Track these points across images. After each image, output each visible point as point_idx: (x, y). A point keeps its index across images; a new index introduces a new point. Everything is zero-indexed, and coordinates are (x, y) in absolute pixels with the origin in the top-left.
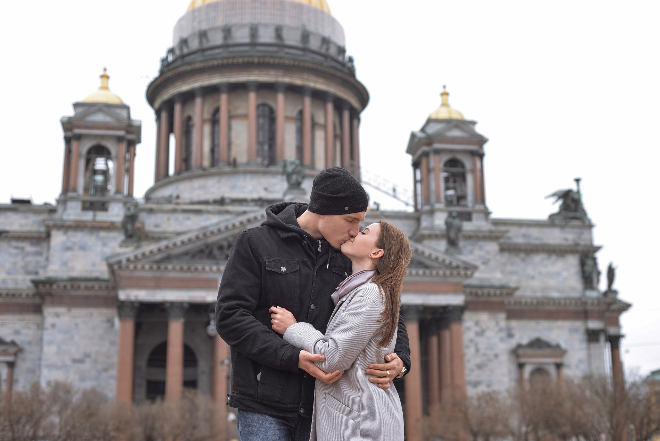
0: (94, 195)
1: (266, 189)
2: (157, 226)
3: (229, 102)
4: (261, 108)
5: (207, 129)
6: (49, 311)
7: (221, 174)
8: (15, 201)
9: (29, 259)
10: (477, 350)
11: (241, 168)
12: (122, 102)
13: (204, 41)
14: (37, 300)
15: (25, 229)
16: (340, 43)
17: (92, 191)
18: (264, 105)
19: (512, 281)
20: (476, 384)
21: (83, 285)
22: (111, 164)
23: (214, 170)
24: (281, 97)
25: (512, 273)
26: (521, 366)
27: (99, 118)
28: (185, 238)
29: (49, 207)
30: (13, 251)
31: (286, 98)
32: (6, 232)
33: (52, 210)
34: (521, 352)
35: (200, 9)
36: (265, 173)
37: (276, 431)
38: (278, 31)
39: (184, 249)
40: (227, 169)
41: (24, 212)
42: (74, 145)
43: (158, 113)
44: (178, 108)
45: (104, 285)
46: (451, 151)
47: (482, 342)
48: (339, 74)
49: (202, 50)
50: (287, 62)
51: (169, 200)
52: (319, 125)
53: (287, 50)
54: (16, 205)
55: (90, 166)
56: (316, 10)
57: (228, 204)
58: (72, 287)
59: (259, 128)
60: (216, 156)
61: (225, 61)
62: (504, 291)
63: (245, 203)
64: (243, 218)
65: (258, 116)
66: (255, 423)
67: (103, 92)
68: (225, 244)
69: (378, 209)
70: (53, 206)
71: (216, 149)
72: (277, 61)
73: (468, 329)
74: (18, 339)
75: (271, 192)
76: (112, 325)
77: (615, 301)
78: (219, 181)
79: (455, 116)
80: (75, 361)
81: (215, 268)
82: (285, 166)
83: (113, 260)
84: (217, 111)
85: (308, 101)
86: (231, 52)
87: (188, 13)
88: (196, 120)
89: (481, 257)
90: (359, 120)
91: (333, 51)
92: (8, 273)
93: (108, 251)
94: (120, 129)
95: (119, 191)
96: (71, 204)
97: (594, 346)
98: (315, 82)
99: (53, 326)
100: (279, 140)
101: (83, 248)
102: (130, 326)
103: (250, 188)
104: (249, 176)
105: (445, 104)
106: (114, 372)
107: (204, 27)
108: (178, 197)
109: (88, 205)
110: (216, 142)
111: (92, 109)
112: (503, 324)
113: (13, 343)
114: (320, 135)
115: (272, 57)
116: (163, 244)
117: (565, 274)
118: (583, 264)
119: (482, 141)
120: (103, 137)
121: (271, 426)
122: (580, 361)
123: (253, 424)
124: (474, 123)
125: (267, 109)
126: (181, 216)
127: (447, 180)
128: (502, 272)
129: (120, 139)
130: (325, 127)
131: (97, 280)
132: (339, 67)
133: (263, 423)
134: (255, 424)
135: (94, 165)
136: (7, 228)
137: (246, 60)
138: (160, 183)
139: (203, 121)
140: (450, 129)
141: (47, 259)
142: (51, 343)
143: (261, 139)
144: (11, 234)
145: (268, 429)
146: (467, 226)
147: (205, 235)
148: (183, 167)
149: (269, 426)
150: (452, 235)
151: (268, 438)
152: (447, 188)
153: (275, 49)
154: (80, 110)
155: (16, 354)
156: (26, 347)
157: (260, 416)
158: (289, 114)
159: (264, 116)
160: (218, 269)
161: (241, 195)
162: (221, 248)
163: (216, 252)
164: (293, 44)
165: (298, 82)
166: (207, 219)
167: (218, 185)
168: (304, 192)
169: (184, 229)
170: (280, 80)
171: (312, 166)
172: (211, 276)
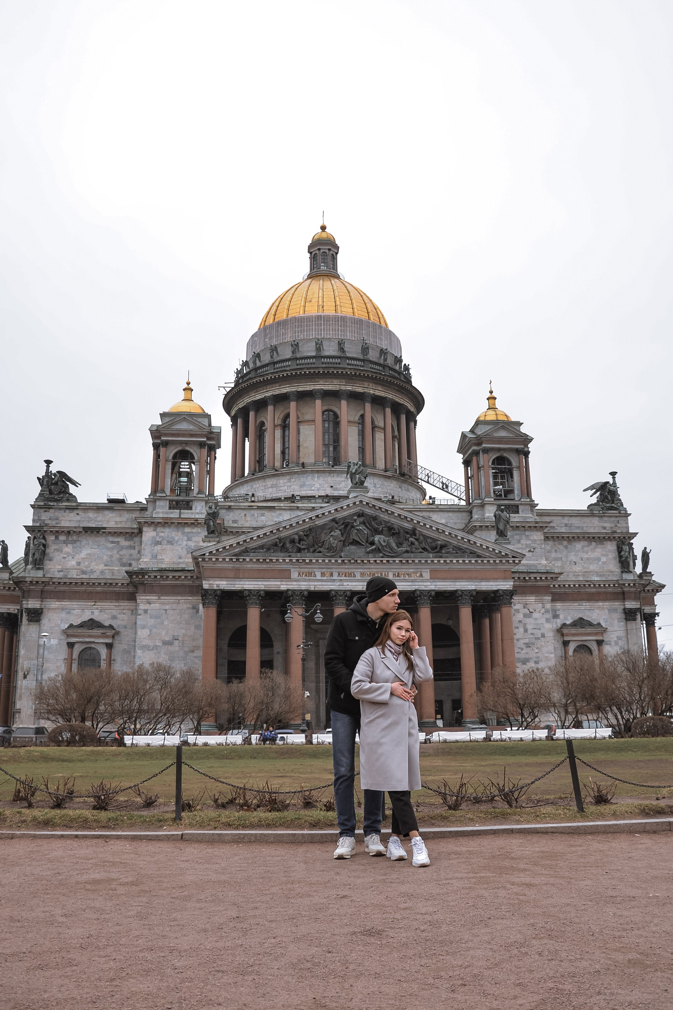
0: (180, 495)
1: (332, 487)
2: (235, 522)
3: (297, 409)
4: (326, 413)
5: (278, 433)
6: (141, 598)
7: (291, 473)
8: (110, 501)
9: (123, 552)
10: (526, 631)
11: (309, 469)
12: (204, 411)
13: (275, 354)
14: (131, 589)
15: (119, 526)
16: (397, 353)
17: (178, 492)
18: (329, 410)
19: (556, 567)
20: (525, 661)
21: (171, 575)
22: (194, 467)
23: (284, 470)
24: (344, 403)
25: (556, 559)
26: (566, 644)
27: (184, 426)
28: (261, 532)
29: (140, 505)
31: (348, 405)
33: (144, 509)
34: (565, 631)
35: (270, 326)
36: (330, 472)
38: (341, 345)
39: (260, 542)
40: (297, 469)
41: (119, 510)
42: (162, 450)
43: (234, 420)
44: (252, 414)
45: (189, 574)
46: (499, 450)
47: (530, 623)
48: (397, 382)
49: (273, 363)
50: (349, 372)
51: (245, 498)
52: (380, 428)
53: (348, 361)
54: (112, 504)
55: (176, 469)
56: (374, 324)
57: (298, 501)
58: (162, 577)
59: (325, 431)
60: (287, 456)
61: (294, 373)
62: (549, 577)
63: (313, 501)
64: (312, 514)
65: (324, 421)
67: (187, 404)
68: (296, 537)
69: (433, 503)
70: (144, 504)
71: (287, 451)
72: (340, 371)
73: (518, 611)
74: (114, 623)
75: (336, 489)
76: (198, 611)
77: (649, 583)
78: (289, 481)
79: (501, 418)
80: (165, 643)
81: (287, 560)
82: (349, 467)
83: (197, 554)
84: (287, 416)
85: (368, 406)
86: (299, 364)
87: (260, 330)
88: (269, 425)
89: (527, 545)
90: (415, 423)
91: (390, 361)
92: (106, 565)
93: (192, 544)
94: (201, 436)
95: (200, 492)
96: (159, 503)
97: (631, 624)
98: (374, 390)
99: (146, 611)
100: (342, 443)
101: (170, 542)
102: (213, 612)
103: (317, 486)
104: (316, 475)
105: (492, 408)
106: (200, 653)
107: (274, 342)
108: (253, 495)
109: (174, 504)
110: (287, 445)
111: (178, 419)
112: (548, 606)
113: (111, 627)
114: (379, 436)
115: (335, 368)
116: (242, 538)
117: (604, 559)
118: (620, 550)
119: (527, 440)
120: (186, 443)
122: (619, 638)
124: (519, 424)
125: (331, 414)
126: (256, 513)
127: (495, 477)
128: (546, 560)
129: (202, 445)
130: (384, 429)
131: (183, 570)
132: (397, 375)
135: (180, 468)
136: (105, 525)
137: (312, 371)
138: (236, 482)
139: (275, 426)
140: (498, 430)
141: (139, 552)
142: (143, 627)
143: (327, 442)
144: (107, 531)
146: (515, 518)
147: (278, 530)
148: (257, 469)
150: (501, 527)
152: (496, 484)
153: (338, 360)
154: (167, 419)
155: (113, 637)
156: (122, 630)
158: (351, 419)
159: (329, 421)
160: (291, 560)
161: (310, 493)
162: (293, 541)
163: (288, 545)
164: (355, 356)
165: (360, 390)
166: (280, 515)
167: (289, 484)
168: (367, 490)
169: (259, 524)
170: (343, 388)
171: (374, 466)
172: (284, 566)
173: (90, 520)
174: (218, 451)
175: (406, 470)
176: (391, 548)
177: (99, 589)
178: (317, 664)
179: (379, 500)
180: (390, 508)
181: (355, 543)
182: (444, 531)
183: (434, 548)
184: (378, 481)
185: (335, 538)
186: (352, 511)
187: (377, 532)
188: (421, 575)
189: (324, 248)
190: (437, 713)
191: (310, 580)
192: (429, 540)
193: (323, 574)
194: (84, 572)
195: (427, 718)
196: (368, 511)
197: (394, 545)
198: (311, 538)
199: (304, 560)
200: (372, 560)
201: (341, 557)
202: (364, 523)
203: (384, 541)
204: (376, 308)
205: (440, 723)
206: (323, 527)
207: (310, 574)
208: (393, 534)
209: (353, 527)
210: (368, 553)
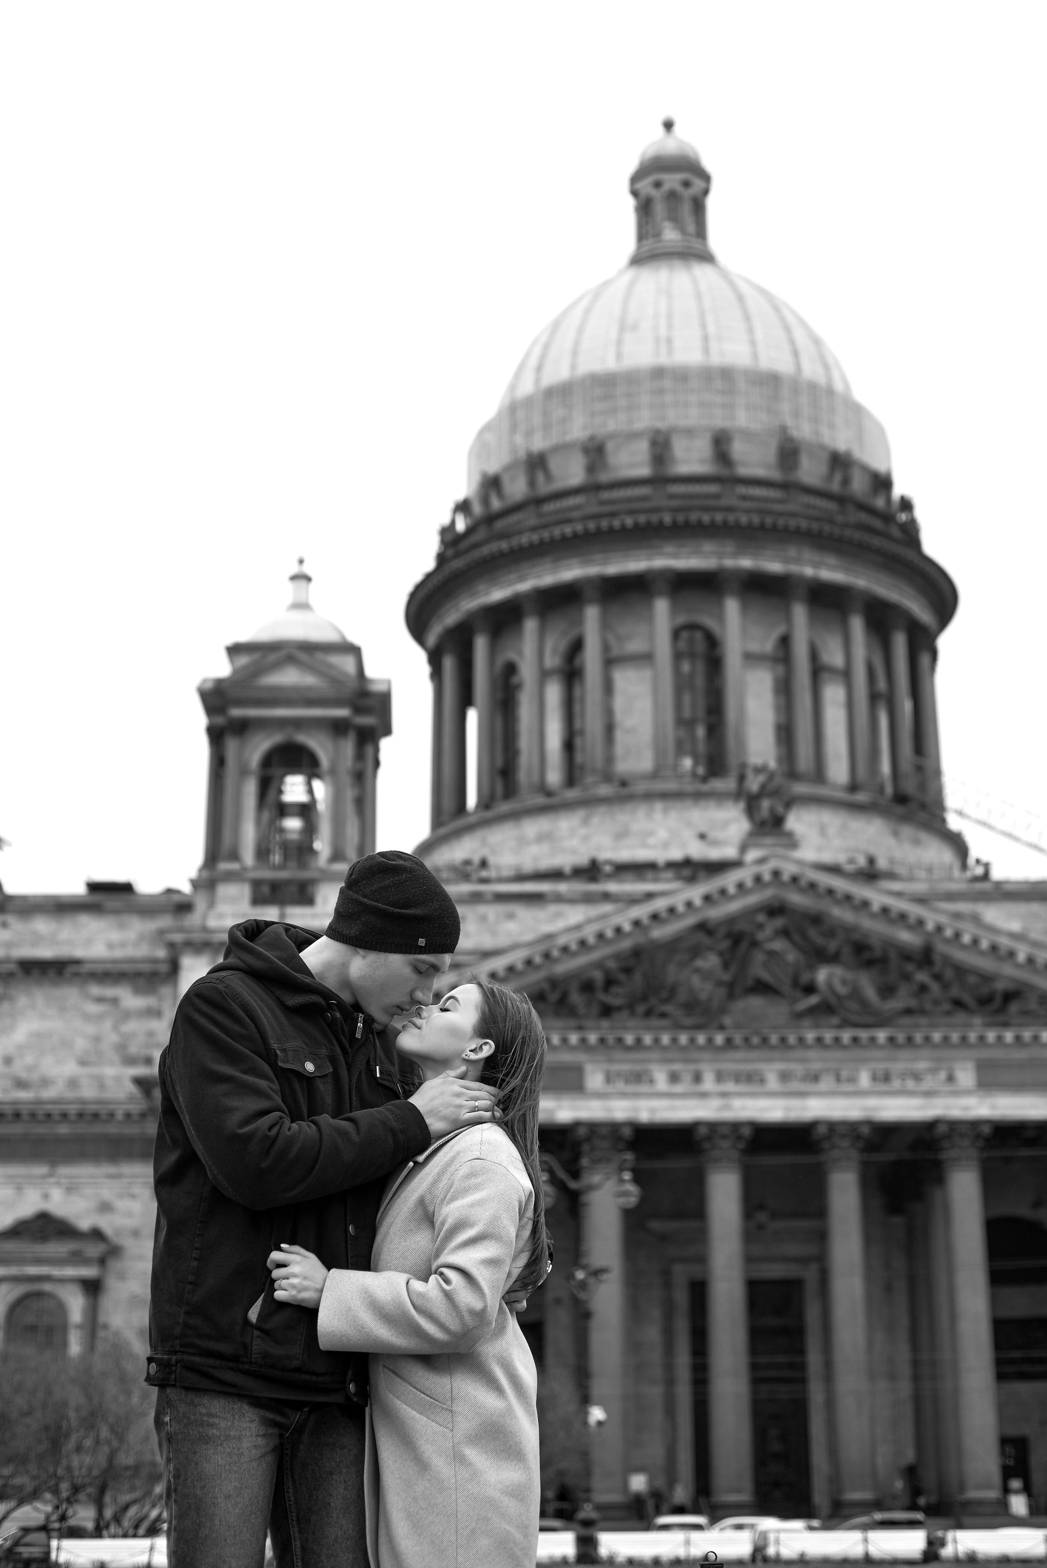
0: (282, 867)
1: (702, 837)
3: (605, 624)
4: (685, 635)
5: (554, 693)
7: (590, 802)
8: (95, 887)
9: (132, 1026)
11: (639, 788)
12: (344, 638)
13: (540, 477)
15: (119, 954)
16: (879, 466)
17: (276, 857)
18: (692, 627)
22: (320, 788)
23: (572, 794)
24: (732, 607)
27: (289, 677)
29: (176, 898)
30: (93, 1008)
31: (745, 609)
32: (77, 962)
33: (181, 906)
35: (529, 402)
36: (698, 796)
37: (260, 1439)
38: (720, 445)
40: (604, 790)
41: (116, 912)
42: (231, 745)
43: (435, 660)
44: (481, 644)
48: (876, 542)
49: (536, 501)
50: (744, 519)
51: (463, 871)
52: (832, 670)
53: (742, 490)
54: (98, 898)
55: (271, 794)
56: (813, 387)
57: (609, 877)
59: (681, 685)
60: (579, 758)
61: (592, 526)
63: (650, 875)
64: (641, 912)
65: (677, 656)
66: (217, 1417)
67: (298, 616)
68: (598, 976)
69: (986, 876)
70: (186, 895)
71: (578, 741)
72: (719, 517)
74: (106, 1224)
75: (715, 843)
78: (586, 822)
81: (574, 1038)
82: (742, 778)
84: (577, 647)
85: (800, 613)
86: (603, 503)
87: (499, 415)
88: (527, 672)
90: (934, 654)
91: (859, 485)
92: (83, 1063)
94: (337, 703)
95: (338, 852)
96: (225, 890)
98: (816, 565)
100: (733, 713)
103: (663, 834)
104: (658, 806)
107: (538, 444)
108: (484, 864)
109: (266, 889)
110: (577, 725)
111: (272, 657)
113: (97, 1234)
114: (833, 694)
115: (706, 509)
120: (298, 724)
121: (250, 1427)
123: (211, 1421)
125: (699, 636)
126: (492, 911)
129: (338, 728)
130: (846, 675)
132: (877, 524)
133: (233, 1419)
134: (216, 1421)
135: (280, 792)
136: (79, 953)
137: (642, 519)
138: (443, 831)
139: (544, 675)
143: (687, 714)
144: (86, 968)
145: (244, 1433)
147: (547, 956)
148: (499, 790)
149: (247, 1427)
151: (242, 1453)
153: (713, 489)
154: (243, 660)
155: (102, 1262)
156: (127, 1243)
157: (229, 1403)
158: (755, 647)
159: (692, 656)
160: (583, 1041)
161: (642, 854)
162: (588, 987)
163: (576, 998)
164: (760, 472)
165: (774, 566)
166: (558, 915)
167: (583, 831)
168: (791, 841)
169: (502, 941)
170: (729, 563)
171: (819, 775)
172: (566, 1057)
173: (37, 939)
174: (385, 744)
175: (909, 786)
176: (864, 1003)
177: (63, 1129)
178: (668, 1333)
179: (834, 869)
180: (861, 891)
181: (762, 988)
182: (1011, 954)
183: (985, 1001)
184: (831, 819)
185: (706, 975)
186: (752, 900)
187: (822, 956)
188: (951, 1079)
189: (672, 181)
190: (1007, 1473)
191: (636, 1095)
192: (972, 980)
193: (674, 1078)
194: (21, 1084)
195: (979, 1487)
196: (796, 899)
197: (870, 993)
198: (638, 977)
199: (620, 1040)
200: (810, 1036)
201: (722, 1028)
202: (785, 933)
203: (844, 982)
204: (817, 342)
205: (1019, 1504)
206: (672, 946)
207: (638, 1077)
208: (869, 964)
209: (755, 944)
210: (799, 1016)
